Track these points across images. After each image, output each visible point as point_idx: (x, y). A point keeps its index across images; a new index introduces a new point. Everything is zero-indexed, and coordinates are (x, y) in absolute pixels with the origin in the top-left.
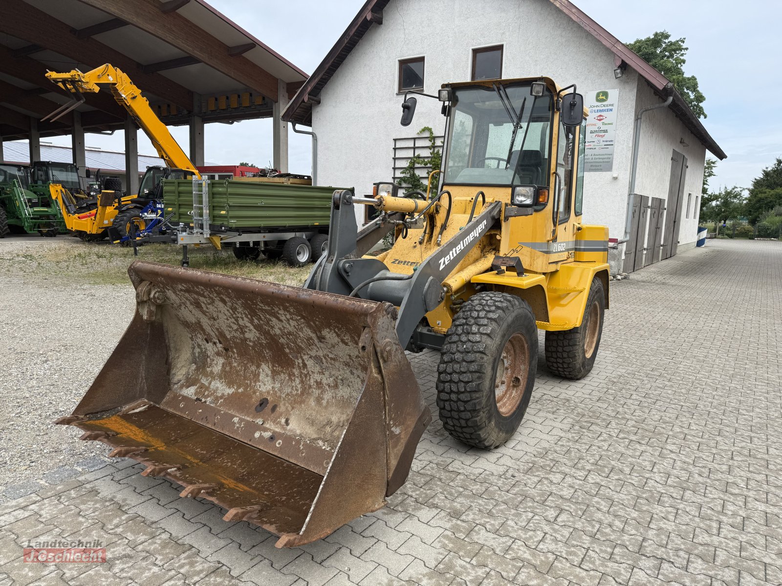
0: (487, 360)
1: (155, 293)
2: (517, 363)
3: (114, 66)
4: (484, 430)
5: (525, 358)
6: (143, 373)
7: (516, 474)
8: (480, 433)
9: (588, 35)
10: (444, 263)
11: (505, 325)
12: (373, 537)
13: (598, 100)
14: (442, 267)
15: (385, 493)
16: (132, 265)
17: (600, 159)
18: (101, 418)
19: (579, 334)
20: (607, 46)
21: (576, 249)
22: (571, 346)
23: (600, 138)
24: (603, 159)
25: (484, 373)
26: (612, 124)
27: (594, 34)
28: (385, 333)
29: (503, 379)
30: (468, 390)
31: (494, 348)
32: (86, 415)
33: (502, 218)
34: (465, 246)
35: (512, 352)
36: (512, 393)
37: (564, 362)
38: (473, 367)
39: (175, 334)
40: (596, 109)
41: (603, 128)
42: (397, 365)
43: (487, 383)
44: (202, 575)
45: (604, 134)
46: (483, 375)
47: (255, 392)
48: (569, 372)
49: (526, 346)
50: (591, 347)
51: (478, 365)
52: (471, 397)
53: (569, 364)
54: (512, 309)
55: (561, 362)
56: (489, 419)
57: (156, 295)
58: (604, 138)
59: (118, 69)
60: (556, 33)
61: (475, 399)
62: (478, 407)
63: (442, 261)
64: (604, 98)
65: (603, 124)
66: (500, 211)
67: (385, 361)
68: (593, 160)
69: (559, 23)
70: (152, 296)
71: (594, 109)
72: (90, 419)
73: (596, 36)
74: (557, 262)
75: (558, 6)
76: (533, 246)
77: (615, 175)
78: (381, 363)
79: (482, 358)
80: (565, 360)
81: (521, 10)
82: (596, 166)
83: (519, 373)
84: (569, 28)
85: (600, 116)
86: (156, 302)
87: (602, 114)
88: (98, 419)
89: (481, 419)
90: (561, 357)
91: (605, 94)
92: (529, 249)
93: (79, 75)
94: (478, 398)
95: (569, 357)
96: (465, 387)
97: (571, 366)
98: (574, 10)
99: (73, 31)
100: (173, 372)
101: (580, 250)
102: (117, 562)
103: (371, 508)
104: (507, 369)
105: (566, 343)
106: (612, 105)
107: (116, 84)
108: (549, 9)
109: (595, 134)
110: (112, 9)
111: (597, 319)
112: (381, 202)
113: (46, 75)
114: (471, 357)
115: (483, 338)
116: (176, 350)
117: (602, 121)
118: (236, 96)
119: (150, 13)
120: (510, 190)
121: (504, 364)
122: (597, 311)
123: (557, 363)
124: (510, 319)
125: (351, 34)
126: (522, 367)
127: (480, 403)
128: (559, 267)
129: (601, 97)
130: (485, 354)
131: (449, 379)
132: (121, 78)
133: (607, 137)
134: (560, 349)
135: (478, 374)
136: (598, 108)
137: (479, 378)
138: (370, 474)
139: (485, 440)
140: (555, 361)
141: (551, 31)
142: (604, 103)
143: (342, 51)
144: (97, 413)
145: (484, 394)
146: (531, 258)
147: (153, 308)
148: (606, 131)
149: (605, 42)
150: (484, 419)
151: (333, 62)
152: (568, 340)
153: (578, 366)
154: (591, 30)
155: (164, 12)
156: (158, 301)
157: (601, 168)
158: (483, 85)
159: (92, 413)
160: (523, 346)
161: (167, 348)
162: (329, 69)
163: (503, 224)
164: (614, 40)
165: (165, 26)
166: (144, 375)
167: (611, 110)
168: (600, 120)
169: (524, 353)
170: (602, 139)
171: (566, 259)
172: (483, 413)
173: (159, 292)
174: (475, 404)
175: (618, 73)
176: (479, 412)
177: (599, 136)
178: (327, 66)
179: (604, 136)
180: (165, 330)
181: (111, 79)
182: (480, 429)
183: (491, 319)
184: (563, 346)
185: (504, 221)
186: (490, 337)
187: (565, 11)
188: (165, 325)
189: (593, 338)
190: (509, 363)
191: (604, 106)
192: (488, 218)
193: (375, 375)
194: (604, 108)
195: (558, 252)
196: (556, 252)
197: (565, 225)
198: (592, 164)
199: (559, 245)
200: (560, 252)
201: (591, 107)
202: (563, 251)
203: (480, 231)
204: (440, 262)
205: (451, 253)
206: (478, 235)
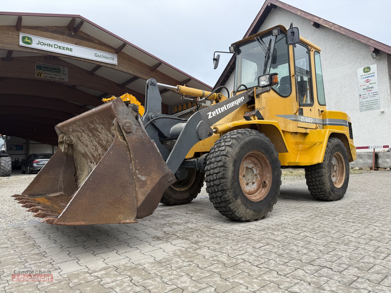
0: (229, 160)
1: (66, 138)
2: (264, 173)
3: (129, 94)
4: (232, 204)
5: (269, 169)
6: (61, 178)
8: (230, 206)
9: (354, 40)
10: (212, 115)
11: (243, 142)
12: (137, 248)
13: (364, 72)
14: (210, 117)
15: (136, 216)
17: (371, 103)
18: (37, 198)
19: (324, 169)
20: (364, 43)
21: (323, 125)
22: (320, 176)
23: (369, 92)
24: (373, 103)
25: (227, 167)
26: (375, 83)
27: (356, 38)
28: (126, 116)
29: (254, 181)
30: (218, 177)
31: (234, 153)
32: (29, 195)
33: (255, 96)
34: (228, 108)
35: (259, 165)
36: (261, 191)
37: (318, 188)
38: (220, 164)
39: (81, 162)
40: (364, 77)
41: (370, 86)
42: (139, 138)
43: (230, 174)
45: (371, 89)
46: (227, 169)
48: (323, 195)
49: (268, 162)
50: (341, 182)
51: (222, 163)
52: (220, 182)
53: (321, 189)
54: (249, 135)
55: (316, 188)
56: (236, 197)
57: (66, 139)
58: (372, 92)
59: (131, 95)
60: (335, 43)
61: (223, 183)
62: (225, 188)
63: (210, 113)
64: (368, 70)
65: (370, 84)
66: (254, 92)
67: (127, 133)
68: (367, 104)
69: (336, 38)
70: (64, 139)
71: (363, 77)
72: (30, 197)
73: (357, 39)
74: (306, 128)
75: (333, 29)
76: (285, 117)
77: (382, 110)
78: (124, 133)
79: (226, 159)
80: (319, 187)
81: (314, 36)
82: (370, 107)
83: (266, 179)
84: (342, 39)
85: (368, 80)
86: (66, 142)
87: (368, 79)
88: (34, 197)
89: (229, 196)
90: (315, 185)
91: (369, 68)
92: (283, 119)
93: (114, 98)
94: (224, 182)
95: (320, 184)
96: (216, 176)
97: (323, 190)
98: (342, 29)
99: (118, 85)
100: (79, 181)
103: (123, 221)
104: (256, 175)
105: (317, 175)
106: (374, 73)
107: (130, 101)
108: (329, 32)
109: (366, 90)
110: (130, 72)
111: (343, 165)
113: (102, 100)
114: (219, 159)
115: (226, 148)
116: (81, 170)
117: (369, 82)
118: (186, 104)
119: (146, 71)
121: (253, 172)
122: (342, 160)
123: (314, 189)
124: (247, 139)
126: (268, 175)
127: (226, 186)
128: (308, 131)
129: (366, 70)
130: (227, 156)
131: (209, 173)
132: (132, 98)
133: (374, 90)
134: (314, 180)
135: (223, 168)
136: (365, 76)
137: (224, 170)
138: (121, 199)
139: (235, 212)
140: (313, 188)
141: (332, 43)
142: (369, 73)
144: (35, 195)
145: (229, 180)
146: (285, 123)
147: (66, 146)
148: (373, 87)
149: (362, 41)
150: (231, 197)
152: (318, 173)
153: (328, 191)
154: (353, 36)
156: (67, 142)
157: (373, 108)
158: (250, 39)
159: (32, 195)
160: (266, 162)
161: (76, 169)
163: (256, 100)
164: (368, 39)
165: (152, 76)
166: (62, 180)
167: (374, 76)
168: (368, 82)
169: (268, 166)
170: (370, 92)
171: (315, 128)
172: (230, 192)
173: (68, 137)
174: (222, 186)
175: (374, 56)
176: (226, 192)
177: (368, 91)
179: (371, 90)
180: (75, 159)
181: (128, 99)
182: (230, 203)
183: (233, 138)
184: (316, 177)
185: (256, 98)
186: (231, 147)
187: (338, 30)
188: (75, 156)
189: (342, 177)
190: (258, 172)
191: (369, 74)
192: (245, 96)
193: (121, 140)
194: (369, 75)
195: (305, 122)
196: (303, 122)
197: (310, 108)
198: (367, 106)
199: (306, 118)
200: (308, 122)
201: (361, 76)
202: (310, 123)
203: (239, 102)
204: (208, 114)
205: (217, 110)
206: (238, 104)
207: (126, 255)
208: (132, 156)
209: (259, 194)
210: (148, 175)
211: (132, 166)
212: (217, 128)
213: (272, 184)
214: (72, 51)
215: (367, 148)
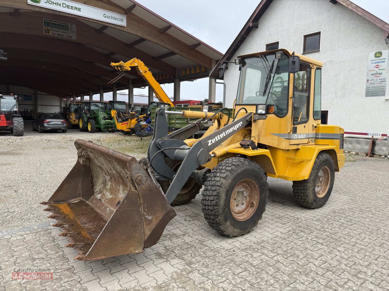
0: (222, 190)
1: (84, 153)
2: (253, 194)
3: (137, 59)
4: (222, 226)
5: (257, 192)
6: (80, 186)
7: (236, 250)
8: (220, 227)
9: (369, 22)
10: (211, 142)
11: (235, 174)
12: (143, 267)
13: (376, 57)
14: (210, 144)
15: (143, 246)
16: (76, 141)
17: (377, 89)
18: (60, 204)
19: (309, 184)
20: (380, 27)
21: (316, 138)
22: (305, 190)
23: (377, 78)
24: (379, 89)
25: (220, 197)
26: (384, 69)
27: (372, 21)
28: (138, 171)
29: (243, 202)
30: (212, 204)
31: (227, 184)
32: (54, 202)
33: (252, 121)
34: (227, 134)
35: (249, 188)
36: (249, 210)
37: (302, 198)
38: (215, 193)
39: (96, 171)
40: (375, 62)
41: (379, 72)
42: (148, 187)
43: (222, 202)
44: (62, 270)
45: (379, 75)
46: (220, 198)
47: (117, 198)
48: (306, 204)
49: (257, 186)
50: (324, 192)
51: (216, 192)
52: (213, 208)
53: (305, 199)
54: (242, 166)
55: (301, 198)
56: (226, 220)
57: (84, 154)
58: (380, 78)
59: (139, 60)
60: (350, 23)
61: (215, 210)
62: (217, 214)
63: (210, 141)
64: (380, 55)
65: (379, 69)
66: (251, 117)
68: (373, 90)
69: (352, 17)
70: (83, 154)
71: (373, 62)
72: (55, 203)
73: (373, 22)
74: (298, 145)
75: (350, 8)
76: (280, 135)
77: (387, 98)
78: (136, 185)
79: (220, 189)
80: (303, 197)
81: (330, 12)
82: (375, 93)
83: (254, 200)
84: (358, 19)
85: (377, 65)
86: (84, 156)
87: (378, 64)
88: (58, 204)
89: (220, 220)
90: (300, 195)
91: (380, 53)
92: (277, 137)
93: (122, 63)
94: (217, 209)
95: (304, 196)
96: (211, 203)
97: (306, 201)
98: (359, 9)
99: (126, 45)
100: (95, 187)
101: (318, 138)
102: (37, 260)
103: (133, 252)
104: (246, 197)
105: (302, 188)
106: (385, 59)
107: (138, 66)
108: (346, 10)
109: (374, 76)
110: (139, 34)
111: (329, 176)
112: (184, 114)
113: (111, 64)
114: (214, 188)
115: (221, 179)
116: (97, 178)
117: (379, 68)
120: (255, 107)
121: (244, 194)
123: (299, 198)
124: (239, 171)
125: (242, 34)
126: (256, 197)
127: (218, 212)
128: (299, 147)
129: (377, 55)
130: (221, 187)
131: (205, 199)
133: (382, 77)
134: (299, 191)
135: (217, 197)
136: (376, 61)
137: (217, 199)
139: (225, 231)
140: (298, 198)
141: (348, 22)
142: (379, 58)
143: (238, 42)
144: (59, 201)
145: (221, 207)
146: (278, 141)
147: (84, 159)
148: (381, 74)
149: (378, 25)
150: (222, 220)
151: (234, 48)
152: (303, 186)
153: (310, 201)
154: (370, 19)
155: (161, 33)
156: (85, 156)
157: (378, 94)
158: (256, 55)
159: (57, 201)
160: (255, 186)
161: (92, 177)
162: (232, 52)
163: (253, 124)
164: (384, 23)
165: (161, 39)
166: (80, 187)
167: (384, 62)
168: (377, 68)
169: (256, 190)
170: (378, 78)
171: (307, 143)
172: (221, 217)
173: (86, 152)
174: (215, 212)
175: (387, 41)
176: (218, 216)
177: (376, 76)
178: (231, 51)
179: (380, 76)
180: (91, 169)
181: (136, 64)
182: (221, 225)
183: (227, 170)
184: (301, 190)
185: (253, 122)
186: (225, 179)
187: (355, 10)
188: (91, 166)
189: (326, 187)
190: (248, 194)
191: (380, 60)
192: (243, 120)
193: (134, 190)
194: (379, 61)
195: (298, 139)
196: (296, 139)
197: (304, 125)
198: (372, 92)
199: (299, 135)
200: (301, 139)
201: (372, 61)
202: (303, 139)
203: (237, 127)
204: (208, 142)
205: (216, 138)
206: (236, 129)
207: (135, 276)
208: (141, 202)
209: (247, 213)
210: (154, 215)
211: (141, 209)
212: (215, 154)
213: (259, 205)
214: (81, 11)
215: (366, 134)
